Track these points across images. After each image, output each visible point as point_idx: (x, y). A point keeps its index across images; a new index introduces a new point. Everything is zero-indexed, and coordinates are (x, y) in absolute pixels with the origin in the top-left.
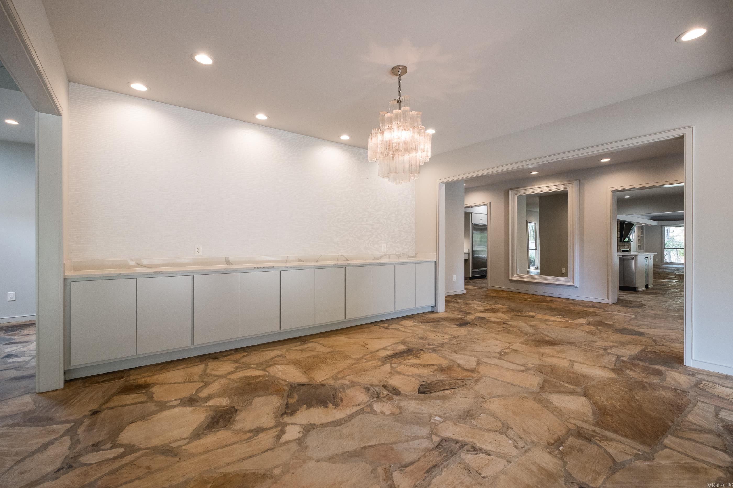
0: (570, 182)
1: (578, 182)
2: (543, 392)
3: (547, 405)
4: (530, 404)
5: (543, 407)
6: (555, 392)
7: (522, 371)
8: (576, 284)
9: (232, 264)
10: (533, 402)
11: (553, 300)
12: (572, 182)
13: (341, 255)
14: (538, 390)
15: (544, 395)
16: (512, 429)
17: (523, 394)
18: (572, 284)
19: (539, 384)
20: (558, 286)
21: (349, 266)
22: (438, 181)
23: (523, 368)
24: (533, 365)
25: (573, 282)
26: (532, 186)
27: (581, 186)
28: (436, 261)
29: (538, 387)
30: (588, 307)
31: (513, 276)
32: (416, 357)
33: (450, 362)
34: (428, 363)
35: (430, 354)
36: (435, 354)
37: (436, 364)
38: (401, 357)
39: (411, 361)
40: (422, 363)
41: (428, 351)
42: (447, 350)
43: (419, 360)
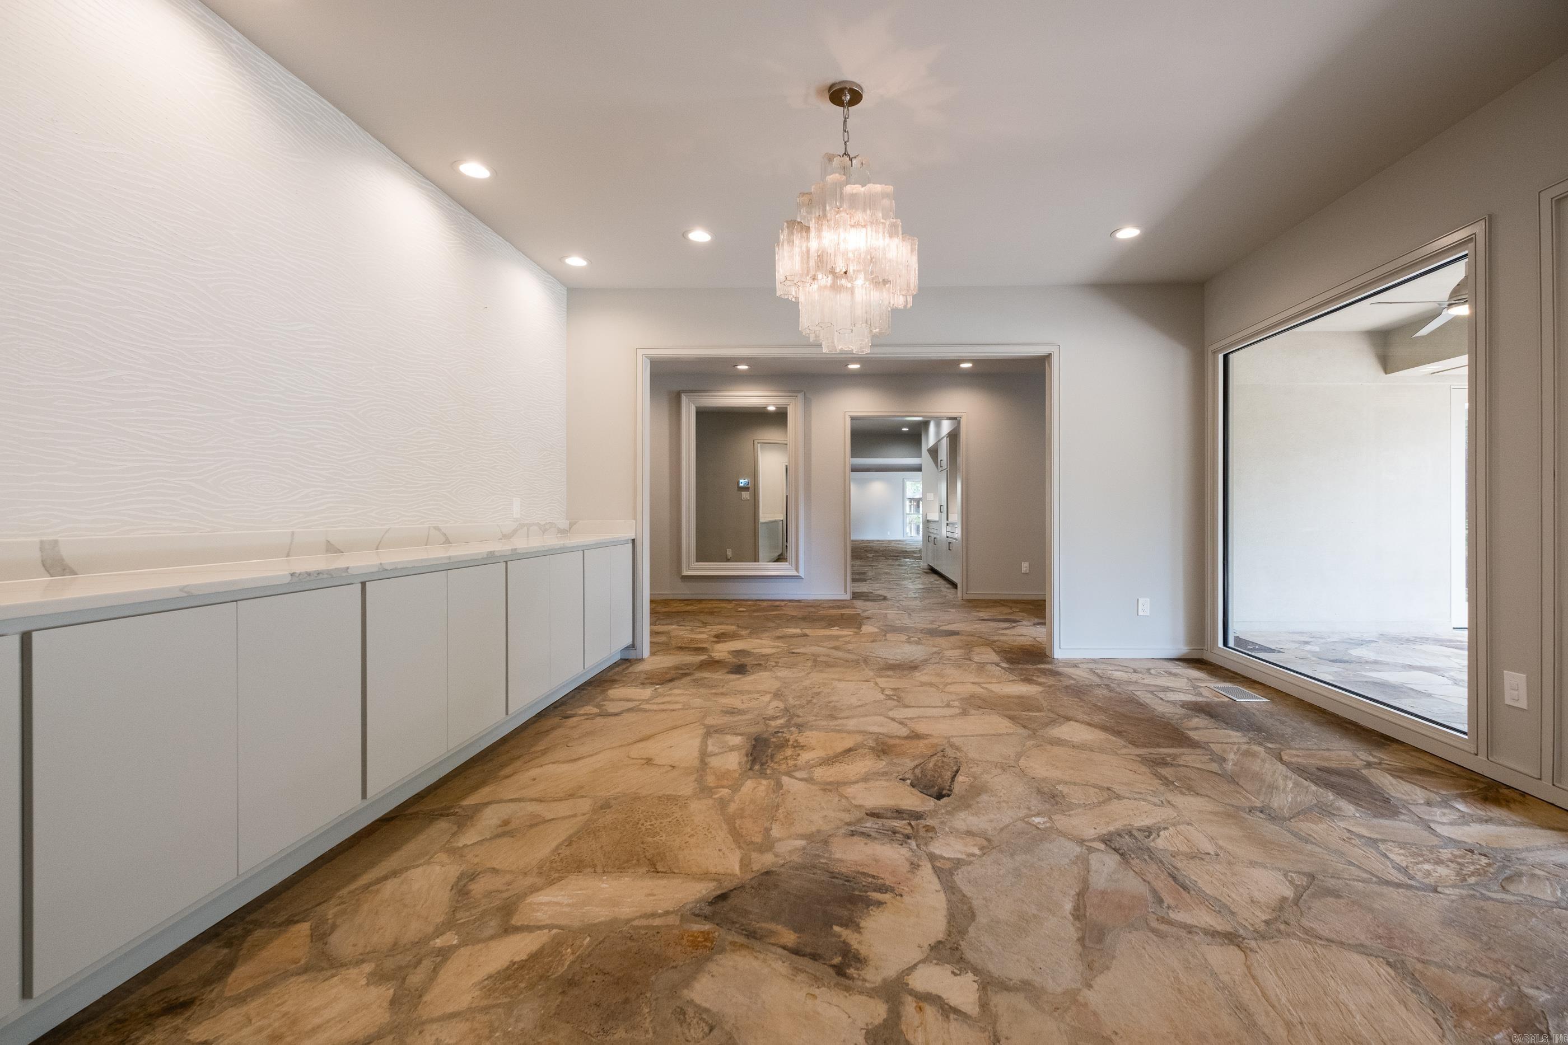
0: (791, 394)
1: (800, 396)
8: (802, 574)
9: (73, 572)
11: (775, 605)
12: (795, 394)
13: (435, 528)
18: (795, 573)
20: (760, 580)
21: (517, 556)
22: (640, 353)
23: (956, 710)
25: (797, 569)
26: (718, 391)
27: (807, 403)
28: (633, 541)
30: (830, 607)
31: (689, 568)
32: (797, 746)
33: (864, 735)
34: (839, 750)
35: (805, 734)
36: (812, 730)
37: (852, 746)
38: (772, 756)
39: (806, 756)
40: (831, 753)
41: (791, 729)
42: (814, 718)
43: (814, 749)
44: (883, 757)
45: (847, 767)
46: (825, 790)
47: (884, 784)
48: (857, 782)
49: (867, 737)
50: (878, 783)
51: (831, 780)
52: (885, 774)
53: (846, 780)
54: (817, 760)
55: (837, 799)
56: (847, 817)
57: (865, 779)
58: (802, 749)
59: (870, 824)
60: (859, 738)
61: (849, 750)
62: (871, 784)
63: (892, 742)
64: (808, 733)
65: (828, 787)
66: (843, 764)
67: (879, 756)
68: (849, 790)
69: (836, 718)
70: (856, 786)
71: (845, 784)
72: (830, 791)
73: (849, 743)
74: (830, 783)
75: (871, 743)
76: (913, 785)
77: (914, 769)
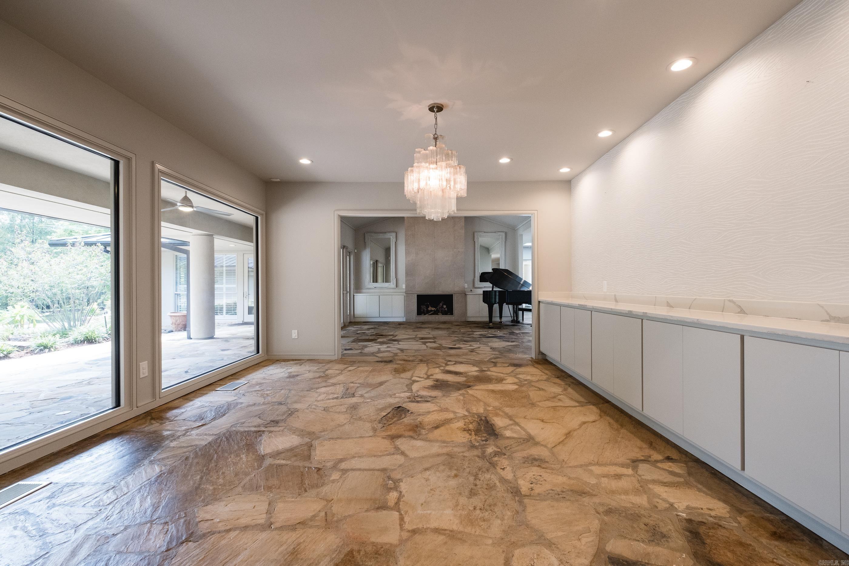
2: (308, 442)
3: (301, 433)
4: (316, 428)
5: (305, 430)
6: (297, 447)
7: (341, 461)
10: (313, 431)
13: (730, 301)
14: (313, 442)
15: (307, 440)
16: (322, 411)
17: (326, 433)
19: (315, 450)
23: (343, 466)
24: (332, 479)
29: (314, 446)
32: (467, 430)
33: (427, 438)
34: (442, 428)
35: (467, 440)
36: (463, 443)
37: (435, 431)
38: (479, 424)
39: (461, 424)
40: (447, 426)
41: (478, 444)
42: (465, 454)
43: (457, 428)
44: (418, 423)
45: (438, 418)
46: (447, 409)
47: (421, 411)
48: (433, 411)
49: (425, 437)
50: (424, 411)
51: (445, 413)
52: (420, 415)
53: (438, 412)
54: (454, 422)
55: (441, 406)
56: (437, 401)
57: (429, 412)
58: (464, 429)
59: (429, 400)
60: (431, 436)
61: (437, 427)
62: (427, 410)
63: (411, 433)
64: (465, 440)
65: (445, 410)
66: (440, 419)
67: (421, 424)
68: (437, 408)
69: (448, 454)
70: (433, 410)
71: (439, 411)
72: (445, 409)
73: (437, 432)
74: (445, 411)
75: (423, 432)
76: (409, 411)
77: (405, 417)
